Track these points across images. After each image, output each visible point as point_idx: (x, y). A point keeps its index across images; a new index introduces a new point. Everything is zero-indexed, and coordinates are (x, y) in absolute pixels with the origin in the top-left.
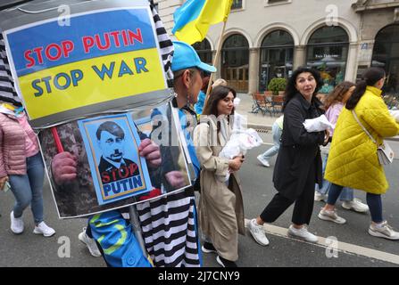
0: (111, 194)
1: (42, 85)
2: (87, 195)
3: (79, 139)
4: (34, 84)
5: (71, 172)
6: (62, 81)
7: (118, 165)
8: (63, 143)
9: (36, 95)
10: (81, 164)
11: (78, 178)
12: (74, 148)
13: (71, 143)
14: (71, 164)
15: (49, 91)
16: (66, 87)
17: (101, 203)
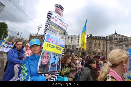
0: (51, 70)
1: (49, 45)
2: (47, 69)
3: (50, 57)
4: (47, 44)
5: (46, 63)
6: (52, 46)
7: (54, 64)
8: (47, 57)
9: (47, 46)
10: (49, 62)
11: (47, 65)
12: (49, 59)
13: (49, 57)
14: (47, 62)
15: (49, 47)
16: (52, 48)
17: (49, 71)
